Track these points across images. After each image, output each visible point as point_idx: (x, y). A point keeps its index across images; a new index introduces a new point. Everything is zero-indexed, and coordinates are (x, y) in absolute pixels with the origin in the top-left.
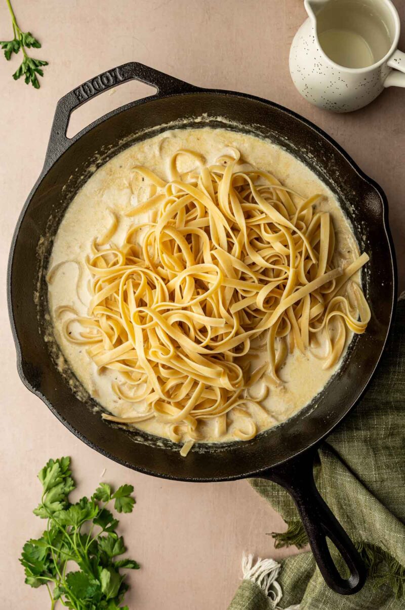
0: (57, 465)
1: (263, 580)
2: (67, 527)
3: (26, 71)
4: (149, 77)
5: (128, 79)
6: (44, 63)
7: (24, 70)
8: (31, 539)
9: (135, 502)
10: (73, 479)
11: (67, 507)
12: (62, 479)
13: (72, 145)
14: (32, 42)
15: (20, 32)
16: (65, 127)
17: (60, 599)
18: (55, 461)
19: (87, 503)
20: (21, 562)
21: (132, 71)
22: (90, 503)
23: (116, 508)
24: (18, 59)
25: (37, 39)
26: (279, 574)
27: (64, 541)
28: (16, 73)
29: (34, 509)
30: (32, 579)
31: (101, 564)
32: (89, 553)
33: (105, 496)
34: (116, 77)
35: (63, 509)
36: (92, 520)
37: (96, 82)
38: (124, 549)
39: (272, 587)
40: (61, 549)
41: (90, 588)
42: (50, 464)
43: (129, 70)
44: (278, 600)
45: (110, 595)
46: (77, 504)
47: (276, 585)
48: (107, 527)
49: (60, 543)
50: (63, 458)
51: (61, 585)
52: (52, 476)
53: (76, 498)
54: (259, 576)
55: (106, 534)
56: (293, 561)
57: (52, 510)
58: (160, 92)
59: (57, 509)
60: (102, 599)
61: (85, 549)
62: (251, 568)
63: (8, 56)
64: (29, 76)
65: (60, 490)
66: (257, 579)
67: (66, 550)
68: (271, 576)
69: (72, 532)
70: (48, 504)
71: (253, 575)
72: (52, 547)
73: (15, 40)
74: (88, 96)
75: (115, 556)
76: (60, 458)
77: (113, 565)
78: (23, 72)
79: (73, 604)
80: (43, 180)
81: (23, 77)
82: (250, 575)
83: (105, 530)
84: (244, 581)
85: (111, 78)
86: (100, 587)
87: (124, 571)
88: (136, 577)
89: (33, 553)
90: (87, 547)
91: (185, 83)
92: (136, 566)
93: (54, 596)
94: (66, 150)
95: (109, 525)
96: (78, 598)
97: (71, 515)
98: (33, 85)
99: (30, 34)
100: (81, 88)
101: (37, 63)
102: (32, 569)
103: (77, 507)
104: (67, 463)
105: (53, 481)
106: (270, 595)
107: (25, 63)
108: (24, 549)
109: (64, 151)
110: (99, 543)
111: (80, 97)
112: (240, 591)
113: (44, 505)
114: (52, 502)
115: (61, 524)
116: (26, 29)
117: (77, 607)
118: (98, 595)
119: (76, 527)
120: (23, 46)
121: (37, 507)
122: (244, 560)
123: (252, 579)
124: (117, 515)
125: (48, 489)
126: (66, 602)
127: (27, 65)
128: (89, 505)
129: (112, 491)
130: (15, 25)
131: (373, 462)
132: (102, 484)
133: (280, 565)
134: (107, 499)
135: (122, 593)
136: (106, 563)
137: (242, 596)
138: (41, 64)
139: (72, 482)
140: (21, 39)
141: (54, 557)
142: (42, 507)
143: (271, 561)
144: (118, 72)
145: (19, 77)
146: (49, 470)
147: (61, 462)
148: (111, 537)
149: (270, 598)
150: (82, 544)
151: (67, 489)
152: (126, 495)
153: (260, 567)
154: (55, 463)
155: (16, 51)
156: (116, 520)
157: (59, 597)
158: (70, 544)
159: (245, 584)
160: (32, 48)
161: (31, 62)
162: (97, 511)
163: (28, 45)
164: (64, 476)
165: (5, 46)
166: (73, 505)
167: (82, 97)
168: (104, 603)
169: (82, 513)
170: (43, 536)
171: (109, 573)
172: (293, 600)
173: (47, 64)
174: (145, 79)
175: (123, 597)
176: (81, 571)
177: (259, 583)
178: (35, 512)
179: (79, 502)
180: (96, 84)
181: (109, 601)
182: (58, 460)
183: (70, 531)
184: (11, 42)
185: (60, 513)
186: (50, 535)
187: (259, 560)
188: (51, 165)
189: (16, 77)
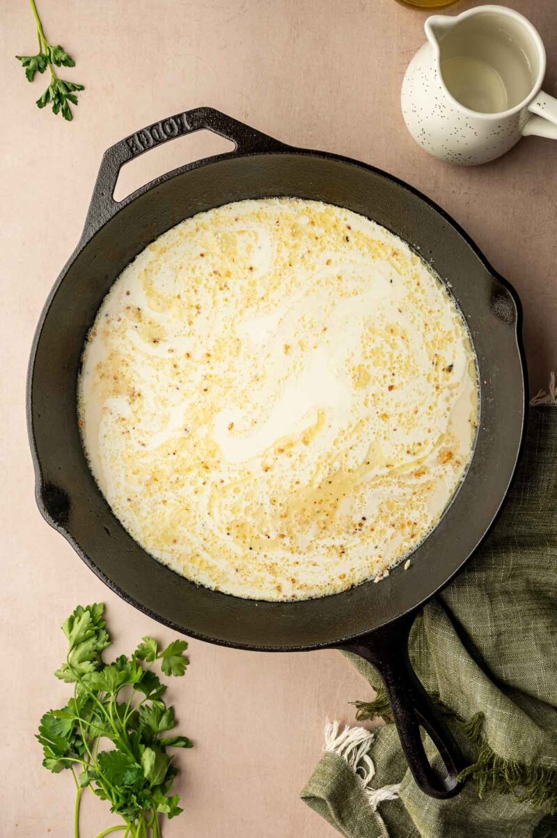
0: (87, 614)
1: (351, 752)
2: (100, 694)
3: (54, 97)
4: (225, 127)
5: (198, 129)
6: (78, 88)
7: (52, 95)
8: (51, 710)
9: (188, 663)
10: (108, 632)
11: (100, 667)
12: (94, 632)
13: (120, 210)
14: (63, 59)
15: (48, 45)
16: (112, 187)
17: (89, 786)
18: (85, 609)
19: (126, 663)
20: (38, 740)
21: (204, 119)
22: (130, 662)
23: (163, 671)
24: (45, 81)
25: (69, 54)
26: (372, 746)
27: (95, 711)
28: (41, 99)
29: (56, 670)
30: (53, 762)
31: (143, 742)
32: (128, 727)
33: (149, 655)
34: (182, 126)
35: (95, 671)
36: (133, 684)
37: (155, 131)
38: (173, 721)
39: (362, 762)
40: (91, 722)
41: (128, 772)
42: (78, 613)
43: (199, 118)
44: (369, 778)
45: (156, 781)
46: (113, 664)
47: (368, 759)
48: (151, 694)
49: (90, 714)
50: (95, 604)
51: (90, 769)
52: (81, 628)
53: (111, 656)
54: (345, 748)
55: (150, 703)
56: (390, 731)
57: (80, 672)
58: (239, 149)
59: (88, 671)
60: (145, 787)
61: (123, 722)
62: (336, 738)
63: (31, 76)
64: (59, 103)
65: (91, 646)
66: (343, 752)
67: (98, 723)
68: (361, 749)
69: (107, 700)
70: (75, 664)
71: (338, 747)
72: (80, 719)
73: (41, 55)
74: (144, 147)
75: (161, 732)
76: (91, 604)
77: (158, 742)
78: (51, 99)
79: (106, 792)
80: (80, 253)
81: (50, 105)
82: (334, 746)
83: (148, 697)
84: (326, 755)
85: (176, 126)
86: (141, 771)
87: (172, 751)
88: (188, 758)
89: (53, 727)
90: (125, 721)
91: (272, 139)
92: (188, 744)
93: (81, 782)
94: (113, 217)
95: (154, 691)
96: (113, 785)
97: (106, 678)
98: (63, 115)
99: (60, 48)
100: (136, 137)
101: (69, 86)
102: (54, 748)
103: (113, 668)
104: (100, 611)
105: (83, 634)
106: (359, 771)
107: (53, 87)
108: (42, 721)
109: (110, 217)
110: (141, 714)
111: (134, 149)
112: (321, 767)
113: (71, 665)
114: (81, 661)
115: (91, 689)
116: (54, 41)
117: (111, 797)
118: (140, 781)
119: (112, 694)
120: (51, 63)
121: (60, 667)
122: (328, 727)
123: (337, 752)
124: (164, 679)
125: (76, 645)
126: (97, 790)
127: (56, 88)
128: (129, 666)
129: (159, 648)
130: (41, 34)
131: (488, 612)
132: (147, 639)
133: (372, 735)
134: (152, 659)
135: (169, 779)
136: (150, 740)
137: (323, 773)
138: (75, 88)
139: (107, 635)
140: (48, 55)
141: (82, 732)
142: (68, 668)
143: (362, 729)
144: (185, 119)
145: (45, 104)
146: (76, 620)
147: (92, 610)
148: (158, 707)
149: (359, 776)
150: (119, 715)
151: (100, 645)
152: (178, 652)
153: (348, 736)
154: (85, 611)
155: (42, 70)
156: (163, 685)
157: (88, 783)
158: (104, 715)
159: (327, 757)
160: (62, 66)
161: (62, 86)
162: (140, 673)
163: (58, 63)
164: (96, 628)
165: (27, 63)
166: (108, 665)
167: (137, 149)
168: (147, 792)
169: (120, 676)
170: (67, 705)
171: (153, 753)
172: (389, 779)
173: (82, 88)
174: (221, 130)
175: (171, 784)
176: (117, 750)
177: (345, 756)
178: (59, 673)
179: (115, 661)
180: (156, 133)
181: (153, 790)
182: (88, 608)
183: (103, 698)
184: (34, 58)
185: (91, 676)
186: (77, 702)
187: (347, 728)
188: (92, 235)
189: (41, 104)
